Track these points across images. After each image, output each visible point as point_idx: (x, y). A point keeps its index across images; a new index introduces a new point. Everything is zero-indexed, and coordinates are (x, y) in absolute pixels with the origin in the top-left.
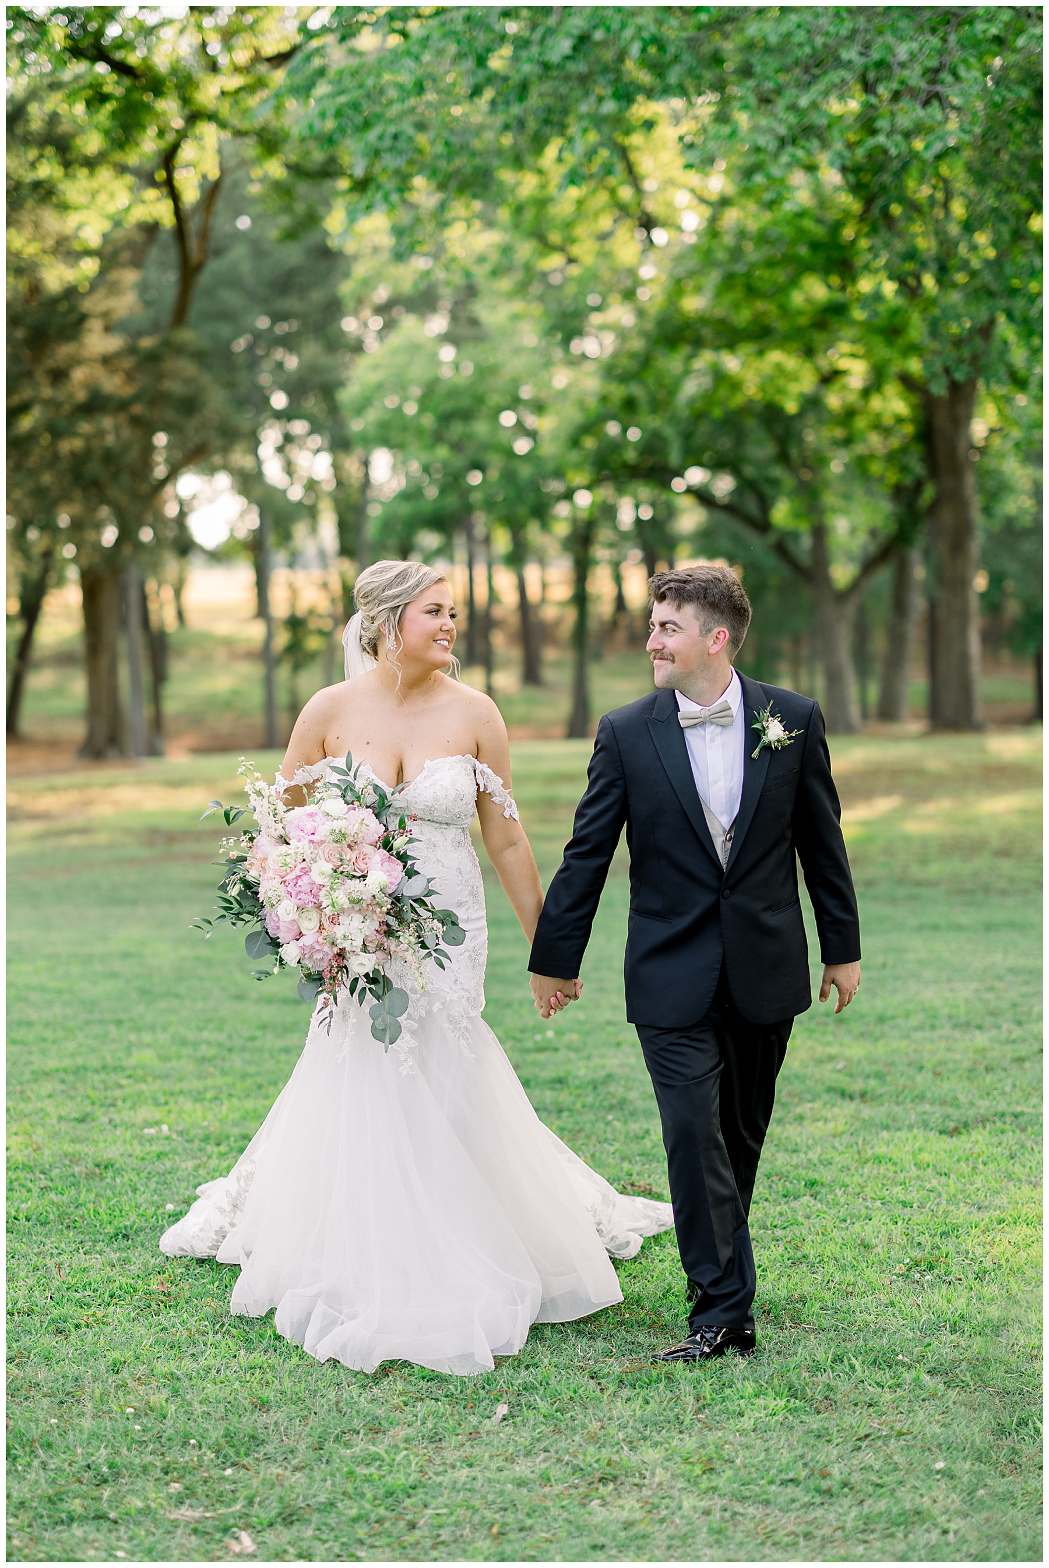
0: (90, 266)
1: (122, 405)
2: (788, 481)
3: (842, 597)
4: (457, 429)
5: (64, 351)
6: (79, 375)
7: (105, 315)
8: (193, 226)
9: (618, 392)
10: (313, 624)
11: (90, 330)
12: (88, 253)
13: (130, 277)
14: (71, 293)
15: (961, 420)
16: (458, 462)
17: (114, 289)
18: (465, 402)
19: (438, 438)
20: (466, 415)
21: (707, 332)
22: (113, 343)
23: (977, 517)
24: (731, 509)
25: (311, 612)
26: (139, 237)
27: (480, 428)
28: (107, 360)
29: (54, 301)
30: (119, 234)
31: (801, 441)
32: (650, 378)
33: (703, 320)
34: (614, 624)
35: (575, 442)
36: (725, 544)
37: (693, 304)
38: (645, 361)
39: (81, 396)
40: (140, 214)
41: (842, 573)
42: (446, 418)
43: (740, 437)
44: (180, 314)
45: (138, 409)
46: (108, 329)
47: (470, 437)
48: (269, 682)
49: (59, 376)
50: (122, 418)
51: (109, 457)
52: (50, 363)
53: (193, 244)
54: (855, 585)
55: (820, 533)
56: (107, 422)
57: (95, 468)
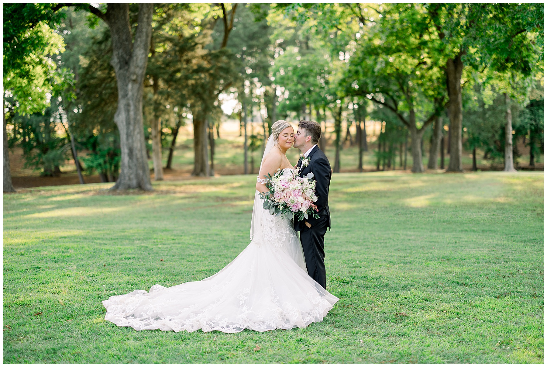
0: (198, 29)
1: (207, 70)
2: (403, 97)
3: (419, 131)
4: (304, 79)
5: (190, 54)
6: (194, 61)
7: (202, 44)
8: (228, 17)
9: (353, 68)
10: (259, 137)
11: (198, 48)
12: (197, 25)
13: (210, 32)
14: (192, 36)
15: (457, 79)
16: (304, 89)
17: (205, 36)
18: (307, 72)
19: (299, 83)
20: (307, 76)
21: (380, 51)
22: (204, 52)
23: (462, 109)
24: (385, 104)
25: (258, 134)
26: (213, 20)
27: (311, 79)
28: (202, 57)
29: (188, 39)
30: (207, 19)
31: (408, 84)
32: (364, 64)
33: (379, 47)
34: (346, 139)
35: (340, 84)
36: (381, 116)
37: (377, 42)
38: (363, 59)
39: (195, 67)
40: (213, 14)
41: (419, 125)
42: (301, 77)
43: (388, 83)
44: (224, 44)
45: (212, 71)
46: (203, 48)
47: (308, 82)
48: (245, 155)
49: (188, 61)
50: (207, 74)
51: (203, 86)
52: (185, 58)
53: (229, 22)
54: (423, 128)
55: (412, 112)
56: (203, 76)
57: (199, 89)
